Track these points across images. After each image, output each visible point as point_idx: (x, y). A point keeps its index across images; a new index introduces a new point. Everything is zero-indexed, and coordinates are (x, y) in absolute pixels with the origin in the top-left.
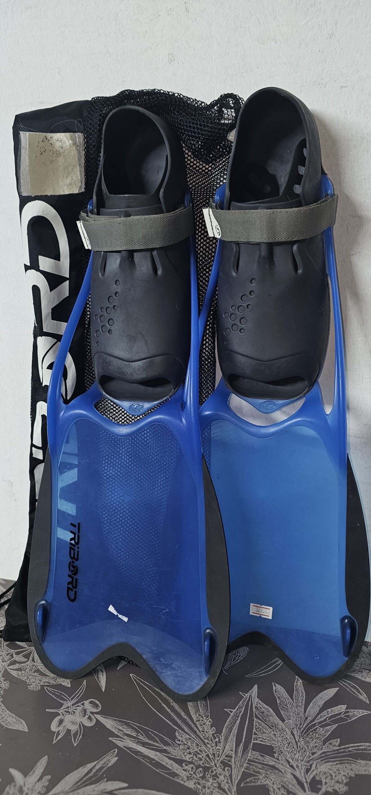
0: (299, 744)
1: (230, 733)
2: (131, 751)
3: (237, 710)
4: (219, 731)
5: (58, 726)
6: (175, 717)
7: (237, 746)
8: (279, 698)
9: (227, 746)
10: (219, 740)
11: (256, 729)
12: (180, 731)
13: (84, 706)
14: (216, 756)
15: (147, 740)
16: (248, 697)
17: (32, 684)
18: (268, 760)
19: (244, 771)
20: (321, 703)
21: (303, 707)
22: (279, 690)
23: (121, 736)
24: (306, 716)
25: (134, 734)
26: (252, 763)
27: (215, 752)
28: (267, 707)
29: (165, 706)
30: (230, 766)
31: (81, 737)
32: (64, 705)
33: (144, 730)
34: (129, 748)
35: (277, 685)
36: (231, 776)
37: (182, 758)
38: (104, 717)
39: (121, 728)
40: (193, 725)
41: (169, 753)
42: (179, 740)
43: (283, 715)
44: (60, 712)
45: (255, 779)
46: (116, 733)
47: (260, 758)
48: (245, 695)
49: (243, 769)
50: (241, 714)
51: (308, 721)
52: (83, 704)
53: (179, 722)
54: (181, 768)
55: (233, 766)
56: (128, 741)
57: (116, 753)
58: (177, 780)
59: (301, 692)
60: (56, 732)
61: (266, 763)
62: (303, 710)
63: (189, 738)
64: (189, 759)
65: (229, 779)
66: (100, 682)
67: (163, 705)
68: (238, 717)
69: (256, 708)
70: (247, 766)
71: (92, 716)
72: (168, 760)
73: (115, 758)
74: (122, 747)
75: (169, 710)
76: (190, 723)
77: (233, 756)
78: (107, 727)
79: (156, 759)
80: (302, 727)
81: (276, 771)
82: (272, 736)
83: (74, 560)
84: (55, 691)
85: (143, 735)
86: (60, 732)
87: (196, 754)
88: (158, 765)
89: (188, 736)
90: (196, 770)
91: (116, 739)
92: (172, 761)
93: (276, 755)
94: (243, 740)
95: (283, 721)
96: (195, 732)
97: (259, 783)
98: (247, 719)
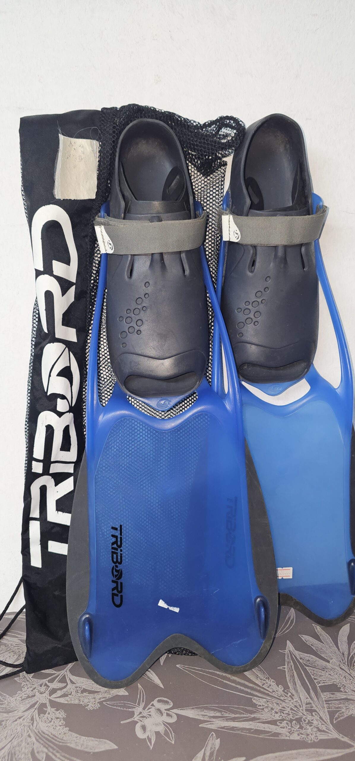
0: (352, 676)
1: (296, 685)
2: (226, 729)
3: (288, 665)
4: (286, 687)
5: (144, 732)
6: (242, 688)
7: (309, 693)
8: (312, 645)
9: (301, 696)
10: (292, 694)
11: (313, 675)
12: (255, 698)
13: (154, 706)
14: (299, 707)
15: (233, 716)
16: (288, 652)
17: (88, 705)
18: (339, 695)
19: (328, 711)
20: (345, 639)
21: (334, 645)
22: (307, 639)
23: (208, 720)
24: (342, 652)
25: (218, 714)
26: (329, 702)
27: (296, 705)
28: (309, 655)
29: (227, 682)
30: (315, 711)
31: (173, 734)
32: (135, 713)
33: (224, 708)
34: (223, 728)
35: (303, 636)
36: (321, 718)
37: (273, 719)
38: (181, 710)
39: (203, 713)
40: (262, 690)
41: (260, 719)
42: (260, 706)
43: (325, 658)
44: (136, 719)
45: (340, 714)
46: (202, 719)
47: (332, 696)
48: (285, 652)
49: (326, 710)
50: (293, 667)
51: (346, 656)
52: (153, 705)
53: (249, 691)
54: (278, 727)
55: (318, 710)
56: (218, 722)
57: (215, 735)
58: (282, 738)
59: (325, 634)
60: (146, 739)
61: (339, 698)
62: (336, 648)
63: (267, 701)
64: (279, 717)
65: (321, 721)
66: (154, 681)
67: (224, 681)
68: (293, 670)
69: (301, 658)
70: (328, 706)
71: (168, 712)
72: (263, 725)
73: (217, 740)
74: (216, 729)
75: (233, 684)
76: (259, 688)
77: (311, 701)
78: (190, 717)
79: (252, 728)
80: (345, 661)
81: (352, 701)
82: (328, 676)
83: (117, 564)
84: (117, 703)
85: (227, 713)
86: (150, 737)
87: (282, 711)
88: (257, 732)
89: (265, 700)
90: (291, 724)
91: (206, 723)
92: (267, 725)
93: (342, 689)
94: (310, 687)
95: (329, 662)
96: (268, 695)
97: (346, 716)
98: (301, 670)
